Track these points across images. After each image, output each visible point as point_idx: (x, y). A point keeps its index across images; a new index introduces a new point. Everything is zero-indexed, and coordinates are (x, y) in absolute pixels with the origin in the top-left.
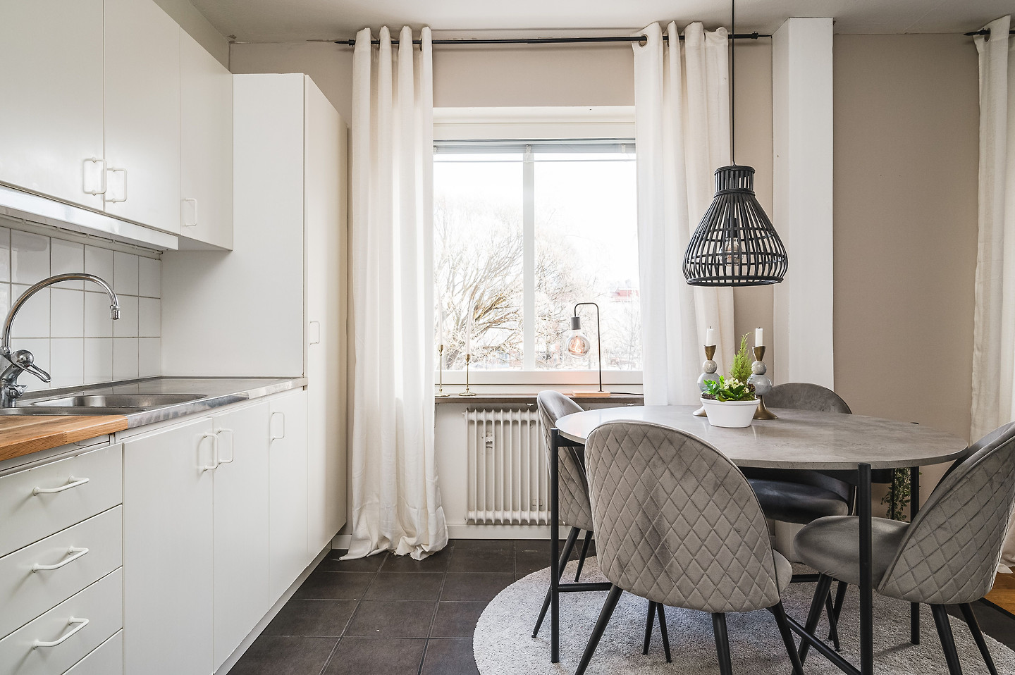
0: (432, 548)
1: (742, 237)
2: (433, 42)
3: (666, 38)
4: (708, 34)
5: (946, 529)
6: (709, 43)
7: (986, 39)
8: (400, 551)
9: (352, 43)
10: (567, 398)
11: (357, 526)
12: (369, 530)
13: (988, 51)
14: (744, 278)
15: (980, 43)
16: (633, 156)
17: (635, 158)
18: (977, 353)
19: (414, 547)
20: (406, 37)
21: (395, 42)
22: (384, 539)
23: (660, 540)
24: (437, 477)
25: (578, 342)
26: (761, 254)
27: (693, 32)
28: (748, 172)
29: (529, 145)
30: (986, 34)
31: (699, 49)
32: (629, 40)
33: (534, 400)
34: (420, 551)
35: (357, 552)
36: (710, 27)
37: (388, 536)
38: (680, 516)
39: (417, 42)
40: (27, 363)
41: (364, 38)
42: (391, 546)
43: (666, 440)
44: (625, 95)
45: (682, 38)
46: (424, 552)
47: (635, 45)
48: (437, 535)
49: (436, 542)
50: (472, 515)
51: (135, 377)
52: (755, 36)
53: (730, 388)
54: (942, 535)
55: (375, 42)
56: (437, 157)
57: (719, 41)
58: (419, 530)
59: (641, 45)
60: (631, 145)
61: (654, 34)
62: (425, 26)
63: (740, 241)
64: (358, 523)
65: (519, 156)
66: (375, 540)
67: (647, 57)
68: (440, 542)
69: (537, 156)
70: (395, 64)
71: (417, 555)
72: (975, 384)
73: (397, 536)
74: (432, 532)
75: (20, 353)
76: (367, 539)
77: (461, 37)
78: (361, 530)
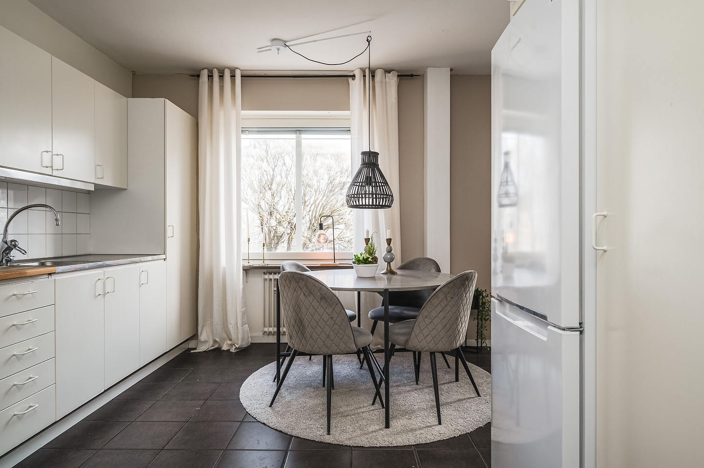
0: (240, 345)
2: (242, 76)
3: (364, 76)
4: (387, 74)
5: (428, 318)
6: (387, 80)
8: (225, 348)
9: (198, 76)
10: (305, 266)
11: (200, 335)
12: (208, 337)
16: (349, 136)
17: (350, 138)
19: (231, 345)
20: (227, 74)
21: (221, 77)
22: (215, 341)
23: (302, 323)
24: (244, 309)
25: (322, 237)
27: (379, 74)
29: (298, 131)
31: (382, 82)
32: (347, 77)
33: (279, 268)
34: (234, 347)
35: (202, 348)
36: (388, 71)
37: (217, 340)
39: (233, 76)
40: (15, 246)
41: (205, 74)
42: (219, 345)
44: (346, 106)
45: (373, 76)
46: (236, 348)
47: (350, 80)
48: (243, 339)
49: (242, 342)
50: (266, 329)
51: (75, 254)
52: (412, 76)
55: (210, 76)
56: (243, 136)
57: (392, 78)
58: (234, 337)
59: (353, 80)
60: (348, 131)
61: (358, 74)
62: (237, 68)
64: (201, 333)
65: (294, 136)
66: (211, 343)
67: (356, 87)
68: (244, 343)
69: (304, 136)
70: (222, 88)
71: (233, 350)
73: (224, 340)
74: (240, 337)
75: (12, 241)
76: (205, 342)
77: (258, 73)
78: (203, 337)
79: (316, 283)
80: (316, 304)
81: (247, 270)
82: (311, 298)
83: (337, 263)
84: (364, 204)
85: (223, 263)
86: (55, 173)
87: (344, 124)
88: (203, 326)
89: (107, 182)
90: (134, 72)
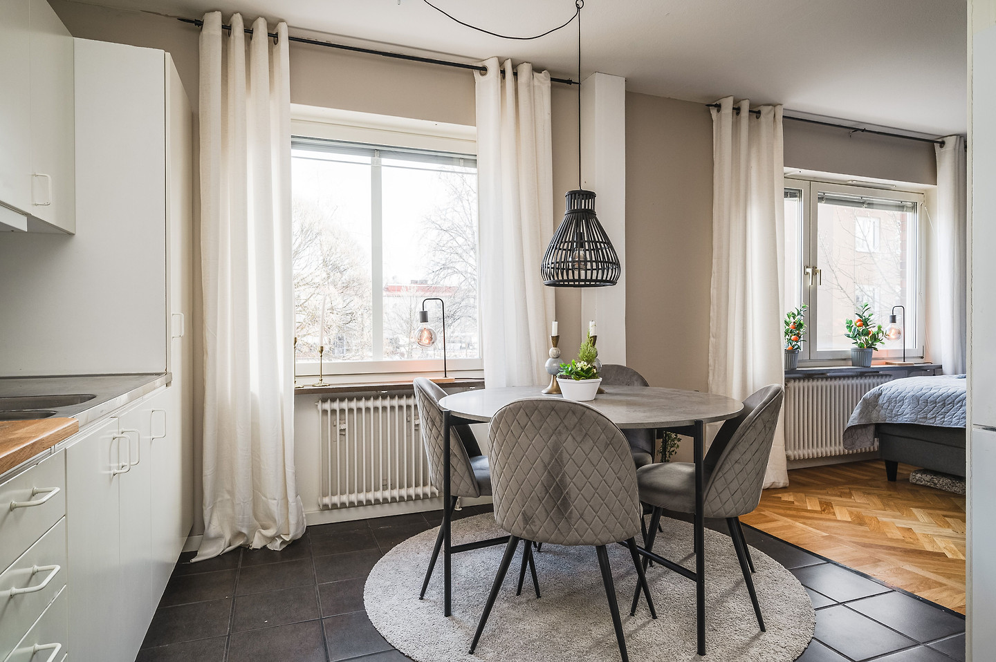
0: (293, 537)
1: (587, 248)
2: (291, 39)
3: (503, 72)
4: (536, 74)
5: (740, 463)
6: (536, 83)
7: (718, 111)
8: (257, 543)
9: (199, 24)
11: (209, 526)
12: (222, 527)
13: (720, 119)
14: (582, 281)
15: (714, 112)
17: (476, 172)
18: (712, 339)
19: (273, 539)
20: (261, 29)
21: (249, 32)
22: (238, 534)
25: (426, 334)
26: (601, 262)
27: (525, 70)
28: (590, 195)
29: (377, 151)
30: (718, 107)
31: (527, 86)
32: (471, 69)
34: (279, 541)
35: (209, 552)
36: (537, 69)
37: (243, 530)
38: (579, 472)
39: (274, 37)
42: (248, 540)
43: (570, 412)
44: (467, 115)
45: (515, 74)
46: (284, 542)
47: (477, 74)
48: (298, 523)
49: (297, 529)
50: (327, 500)
52: (569, 82)
53: (582, 369)
54: (738, 467)
55: (227, 28)
56: (295, 152)
57: (543, 83)
58: (280, 520)
59: (482, 75)
60: (472, 161)
61: (492, 66)
62: (282, 21)
63: (586, 250)
64: (208, 521)
65: (368, 159)
66: (228, 536)
67: (487, 86)
68: (300, 530)
69: (385, 161)
71: (276, 546)
72: (711, 362)
73: (253, 530)
74: (293, 520)
76: (219, 537)
77: (313, 37)
78: (214, 528)
88: (212, 509)
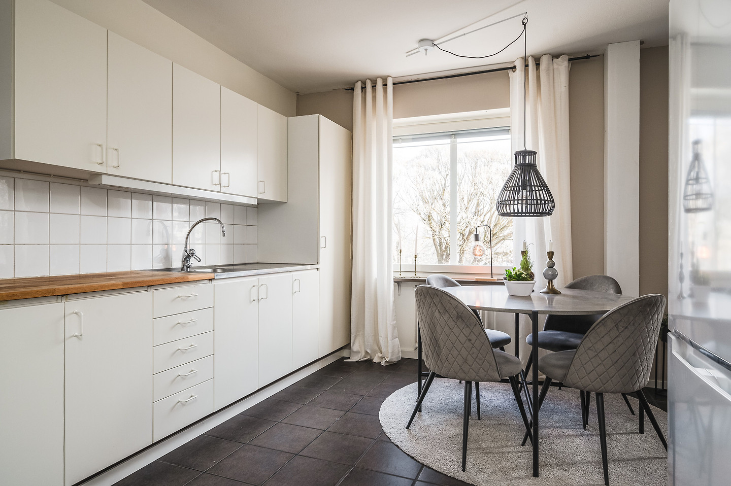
0: (390, 359)
2: (394, 84)
4: (555, 60)
5: (592, 350)
6: (555, 66)
8: (376, 360)
9: (353, 89)
10: (454, 280)
11: (353, 345)
12: (360, 348)
16: (508, 136)
17: (510, 138)
19: (382, 358)
20: (380, 83)
21: (374, 87)
22: (367, 353)
23: (437, 343)
24: (395, 322)
25: (479, 249)
27: (544, 62)
28: (534, 154)
29: (453, 135)
31: (548, 70)
32: (506, 70)
34: (384, 361)
35: (354, 359)
36: (556, 56)
37: (369, 351)
39: (385, 85)
40: (193, 254)
41: (359, 86)
42: (371, 357)
44: (506, 103)
45: (537, 65)
46: (386, 361)
47: (510, 72)
48: (393, 352)
49: (392, 356)
51: (244, 262)
52: (588, 57)
55: (364, 88)
57: (562, 66)
58: (384, 350)
59: (514, 72)
60: (508, 130)
61: (519, 64)
62: (389, 76)
64: (354, 342)
65: (448, 141)
66: (363, 354)
67: (516, 78)
68: (394, 357)
69: (459, 140)
70: (374, 98)
71: (383, 363)
73: (375, 352)
74: (390, 351)
75: (191, 250)
76: (358, 352)
77: (410, 79)
78: (355, 347)
79: (452, 300)
80: (451, 323)
81: (399, 283)
82: (446, 317)
83: (495, 278)
84: (516, 211)
85: (375, 274)
86: (223, 190)
87: (503, 123)
88: (356, 337)
89: (269, 196)
90: (297, 92)
